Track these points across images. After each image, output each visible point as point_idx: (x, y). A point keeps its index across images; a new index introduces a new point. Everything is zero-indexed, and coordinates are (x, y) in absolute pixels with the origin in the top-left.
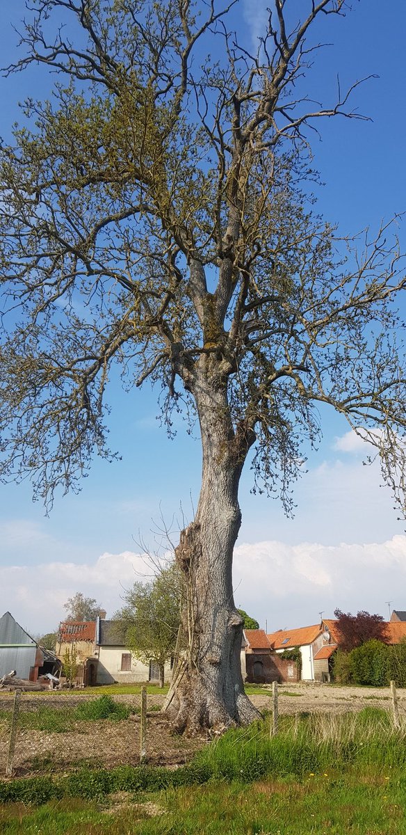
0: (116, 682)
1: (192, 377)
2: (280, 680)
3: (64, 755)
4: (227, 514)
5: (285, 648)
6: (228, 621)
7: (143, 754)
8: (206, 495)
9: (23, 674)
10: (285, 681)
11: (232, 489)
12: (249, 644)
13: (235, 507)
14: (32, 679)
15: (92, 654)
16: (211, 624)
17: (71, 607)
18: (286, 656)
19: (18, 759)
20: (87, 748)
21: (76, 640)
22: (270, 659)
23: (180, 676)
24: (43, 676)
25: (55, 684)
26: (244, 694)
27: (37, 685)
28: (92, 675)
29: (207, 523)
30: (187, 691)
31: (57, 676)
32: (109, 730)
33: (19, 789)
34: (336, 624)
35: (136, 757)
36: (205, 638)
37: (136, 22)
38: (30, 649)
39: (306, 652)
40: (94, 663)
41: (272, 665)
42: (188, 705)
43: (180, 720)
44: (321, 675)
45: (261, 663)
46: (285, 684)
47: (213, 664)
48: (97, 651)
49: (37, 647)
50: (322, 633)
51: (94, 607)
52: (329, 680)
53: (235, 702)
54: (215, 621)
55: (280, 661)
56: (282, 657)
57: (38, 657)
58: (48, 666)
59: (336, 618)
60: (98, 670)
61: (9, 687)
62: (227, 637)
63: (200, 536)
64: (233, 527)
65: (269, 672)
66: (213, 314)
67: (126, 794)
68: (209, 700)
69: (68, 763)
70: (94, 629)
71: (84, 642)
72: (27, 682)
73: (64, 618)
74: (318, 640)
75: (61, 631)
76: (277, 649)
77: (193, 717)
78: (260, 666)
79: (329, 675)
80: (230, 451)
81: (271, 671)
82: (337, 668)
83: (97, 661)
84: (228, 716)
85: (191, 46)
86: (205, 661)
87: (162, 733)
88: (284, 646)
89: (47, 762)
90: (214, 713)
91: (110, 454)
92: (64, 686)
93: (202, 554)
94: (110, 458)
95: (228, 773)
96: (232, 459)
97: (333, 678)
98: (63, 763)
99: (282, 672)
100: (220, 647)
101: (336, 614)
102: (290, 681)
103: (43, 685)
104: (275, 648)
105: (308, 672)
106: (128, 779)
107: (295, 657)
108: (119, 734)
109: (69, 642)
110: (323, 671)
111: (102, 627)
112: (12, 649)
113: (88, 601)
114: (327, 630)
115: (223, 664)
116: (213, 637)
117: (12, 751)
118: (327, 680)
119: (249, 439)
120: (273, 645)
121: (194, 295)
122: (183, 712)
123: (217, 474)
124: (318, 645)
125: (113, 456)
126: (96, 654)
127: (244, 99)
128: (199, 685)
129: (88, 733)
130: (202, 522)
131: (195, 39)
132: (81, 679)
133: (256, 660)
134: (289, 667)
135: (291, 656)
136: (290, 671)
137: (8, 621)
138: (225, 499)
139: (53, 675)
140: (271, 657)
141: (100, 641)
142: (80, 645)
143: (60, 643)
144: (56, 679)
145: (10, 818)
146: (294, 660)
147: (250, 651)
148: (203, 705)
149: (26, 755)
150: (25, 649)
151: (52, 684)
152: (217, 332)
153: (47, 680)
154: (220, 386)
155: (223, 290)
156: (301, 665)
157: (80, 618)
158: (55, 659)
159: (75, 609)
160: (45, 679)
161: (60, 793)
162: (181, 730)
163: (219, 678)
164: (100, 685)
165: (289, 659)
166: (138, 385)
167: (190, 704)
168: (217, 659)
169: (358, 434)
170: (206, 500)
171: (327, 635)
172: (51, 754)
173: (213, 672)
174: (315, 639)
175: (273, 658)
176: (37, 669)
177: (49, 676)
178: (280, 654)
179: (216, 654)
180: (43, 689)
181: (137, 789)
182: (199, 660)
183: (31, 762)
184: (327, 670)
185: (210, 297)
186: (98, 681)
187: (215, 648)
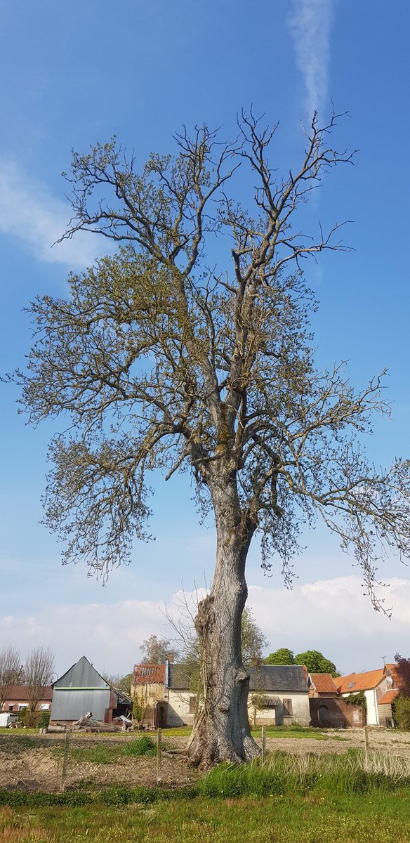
0: (185, 725)
1: (208, 473)
2: (345, 724)
3: (103, 779)
4: (234, 589)
5: (351, 693)
6: (236, 676)
7: (159, 780)
8: (219, 572)
9: (99, 715)
10: (351, 726)
11: (240, 567)
12: (315, 688)
13: (242, 582)
14: (107, 721)
15: (161, 697)
16: (222, 679)
17: (146, 648)
18: (350, 700)
19: (69, 781)
20: (120, 776)
21: (150, 683)
22: (335, 703)
23: (199, 721)
24: (116, 718)
25: (128, 726)
26: (250, 736)
27: (111, 726)
28: (162, 718)
29: (219, 595)
30: (202, 733)
31: (130, 718)
32: (141, 763)
33: (65, 798)
34: (397, 670)
35: (155, 783)
36: (217, 691)
37: (163, 178)
38: (105, 692)
39: (370, 696)
40: (164, 706)
41: (337, 709)
42: (203, 745)
43: (196, 756)
44: (385, 720)
45: (326, 707)
46: (350, 729)
47: (223, 711)
48: (167, 694)
49: (110, 690)
50: (385, 677)
51: (169, 648)
52: (393, 725)
53: (242, 743)
54: (225, 676)
55: (345, 705)
56: (347, 701)
57: (112, 699)
58: (121, 708)
59: (396, 663)
60: (169, 712)
61: (86, 728)
62: (234, 690)
63: (214, 608)
64: (240, 599)
65: (334, 716)
66: (225, 420)
67: (140, 805)
68: (219, 740)
69: (105, 785)
70: (164, 672)
71: (157, 685)
72: (101, 724)
73: (139, 661)
74: (382, 684)
75: (136, 673)
76: (343, 693)
77: (206, 754)
78: (325, 710)
79: (392, 720)
80: (237, 536)
81: (336, 716)
82: (399, 712)
83: (167, 704)
84: (235, 754)
85: (203, 205)
86: (217, 709)
87: (182, 766)
88: (349, 690)
89: (90, 783)
90: (223, 751)
91: (146, 536)
92: (136, 728)
93: (215, 622)
94: (146, 540)
95: (213, 793)
96: (237, 543)
97: (396, 724)
98: (101, 785)
99: (347, 717)
100: (229, 698)
101: (396, 659)
102: (356, 725)
103: (117, 726)
104: (342, 692)
105: (373, 718)
106: (141, 795)
107: (360, 702)
108: (148, 766)
109: (143, 684)
110: (387, 716)
111: (172, 671)
112: (88, 692)
113: (163, 642)
114: (389, 675)
115: (231, 711)
116: (224, 690)
117: (64, 775)
118: (390, 725)
119: (251, 527)
120: (339, 690)
121: (210, 404)
122: (199, 750)
123: (228, 555)
124: (382, 689)
125: (148, 538)
126: (166, 697)
127: (241, 254)
128: (212, 728)
129: (125, 765)
130: (215, 595)
131: (206, 200)
132: (152, 721)
133: (321, 704)
134: (354, 712)
135: (356, 701)
136: (356, 716)
137: (84, 663)
138: (234, 576)
139: (126, 717)
140: (336, 701)
141: (169, 685)
142: (152, 688)
143: (135, 685)
144: (129, 721)
145: (55, 813)
146: (359, 704)
147: (316, 696)
148: (215, 744)
149: (75, 778)
150: (100, 692)
151: (124, 725)
152: (228, 435)
153: (120, 722)
154: (230, 481)
155: (233, 400)
156: (366, 710)
157: (155, 660)
158: (130, 701)
159: (150, 651)
160: (119, 721)
161: (91, 801)
162: (196, 764)
163: (229, 723)
164: (169, 727)
165: (354, 703)
166: (167, 479)
167: (204, 745)
168: (227, 708)
169: (329, 526)
170: (219, 576)
171: (390, 680)
172: (93, 778)
173: (223, 718)
174: (379, 684)
175: (338, 703)
176: (111, 711)
177: (123, 717)
178: (345, 699)
179: (226, 703)
180: (117, 730)
181: (147, 803)
182: (213, 707)
183: (78, 783)
184: (390, 716)
185: (223, 406)
186: (169, 723)
187: (225, 698)
